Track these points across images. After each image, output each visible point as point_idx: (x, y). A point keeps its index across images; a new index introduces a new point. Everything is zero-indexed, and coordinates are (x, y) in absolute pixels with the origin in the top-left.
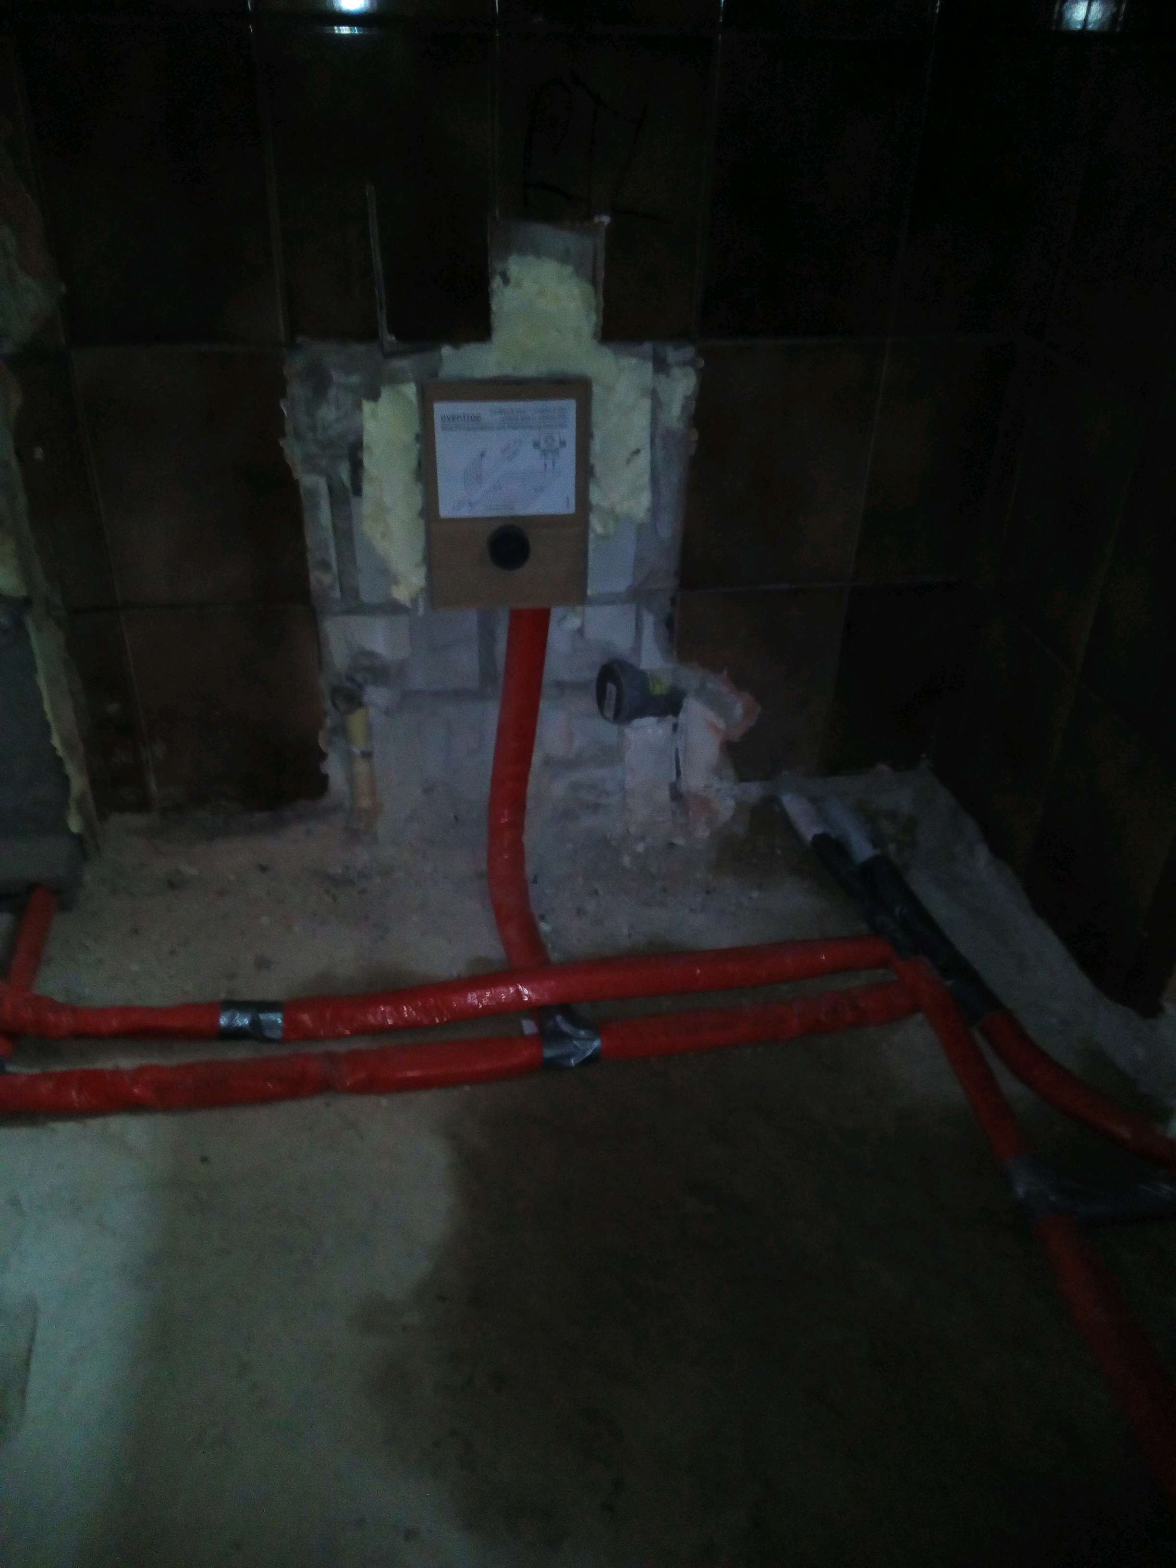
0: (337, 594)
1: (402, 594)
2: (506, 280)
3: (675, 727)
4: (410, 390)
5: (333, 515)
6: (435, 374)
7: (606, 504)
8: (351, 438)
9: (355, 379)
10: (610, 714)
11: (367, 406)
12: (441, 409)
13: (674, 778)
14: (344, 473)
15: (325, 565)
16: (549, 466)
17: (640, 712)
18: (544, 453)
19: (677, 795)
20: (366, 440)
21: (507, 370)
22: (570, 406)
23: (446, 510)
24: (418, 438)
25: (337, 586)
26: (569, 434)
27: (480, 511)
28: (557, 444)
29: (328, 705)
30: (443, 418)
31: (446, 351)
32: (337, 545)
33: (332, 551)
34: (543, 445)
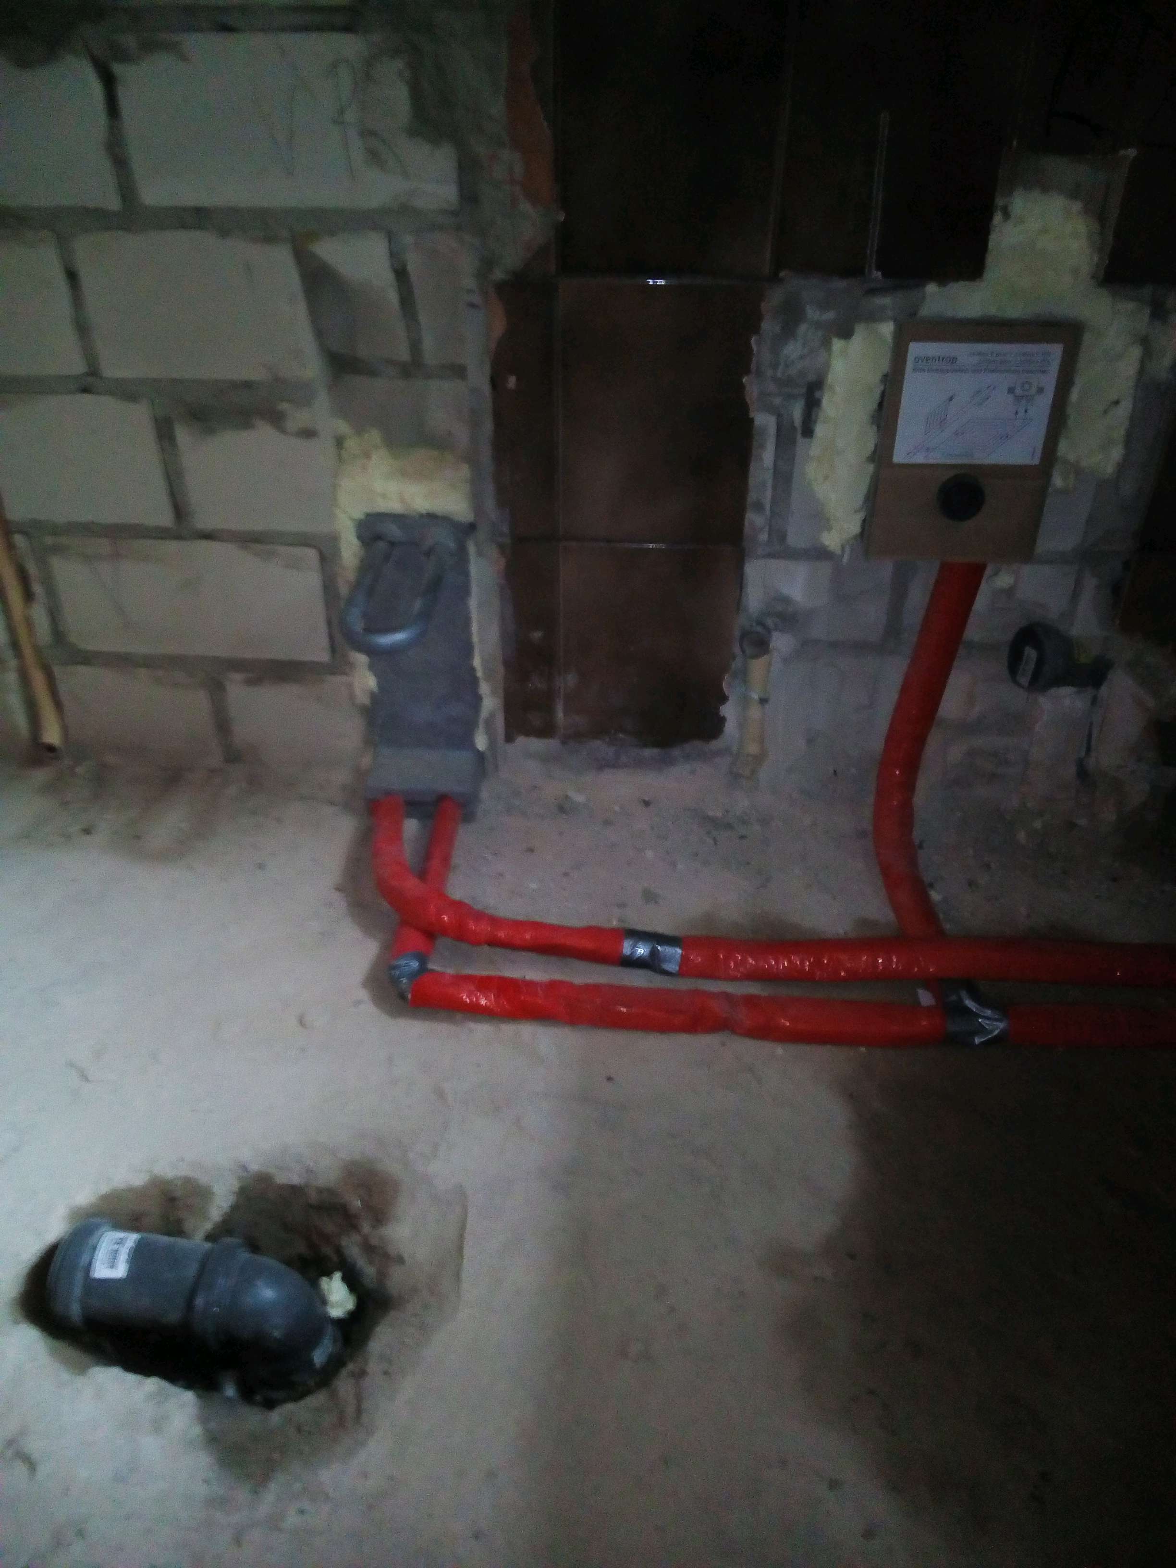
0: (764, 537)
1: (832, 540)
2: (1007, 215)
3: (1094, 701)
4: (887, 329)
5: (777, 457)
6: (914, 314)
7: (1072, 457)
8: (811, 377)
9: (830, 315)
10: (1025, 680)
11: (837, 344)
12: (916, 349)
13: (1083, 754)
14: (797, 412)
15: (759, 507)
16: (1021, 414)
17: (1059, 681)
18: (1018, 399)
19: (1083, 773)
20: (830, 379)
21: (992, 311)
22: (1056, 350)
23: (900, 456)
24: (885, 378)
25: (767, 529)
26: (1050, 381)
27: (935, 458)
28: (1034, 390)
29: (737, 650)
30: (917, 360)
31: (931, 288)
32: (774, 488)
33: (769, 493)
34: (1018, 391)
